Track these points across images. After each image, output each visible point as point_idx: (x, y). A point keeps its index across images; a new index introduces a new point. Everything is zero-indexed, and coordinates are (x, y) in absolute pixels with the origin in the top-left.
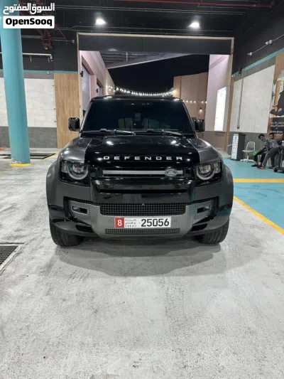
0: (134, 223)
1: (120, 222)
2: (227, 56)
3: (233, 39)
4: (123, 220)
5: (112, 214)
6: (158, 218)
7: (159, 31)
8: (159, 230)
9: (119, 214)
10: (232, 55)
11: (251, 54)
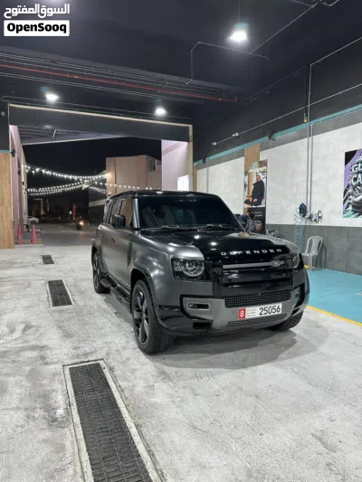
0: (253, 312)
1: (242, 313)
2: (186, 144)
3: (191, 126)
4: (244, 310)
5: (234, 306)
6: (272, 306)
7: (114, 112)
8: (272, 317)
9: (240, 306)
10: (191, 143)
11: (215, 144)
